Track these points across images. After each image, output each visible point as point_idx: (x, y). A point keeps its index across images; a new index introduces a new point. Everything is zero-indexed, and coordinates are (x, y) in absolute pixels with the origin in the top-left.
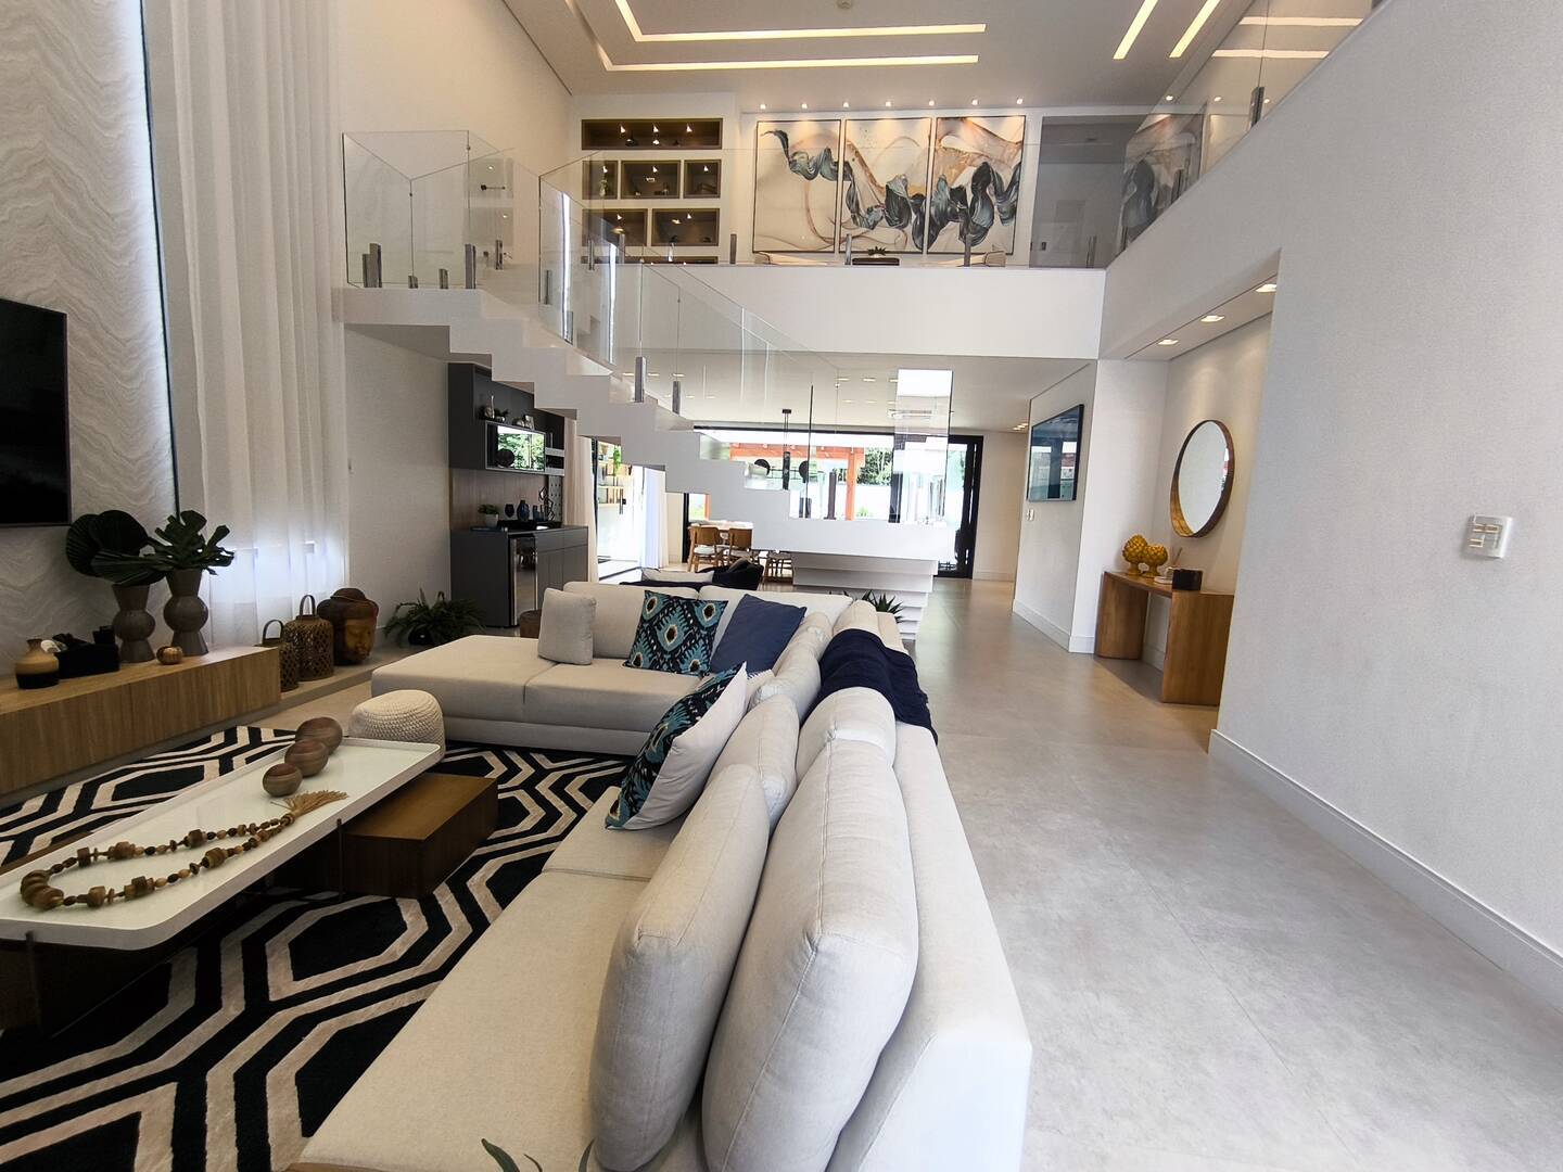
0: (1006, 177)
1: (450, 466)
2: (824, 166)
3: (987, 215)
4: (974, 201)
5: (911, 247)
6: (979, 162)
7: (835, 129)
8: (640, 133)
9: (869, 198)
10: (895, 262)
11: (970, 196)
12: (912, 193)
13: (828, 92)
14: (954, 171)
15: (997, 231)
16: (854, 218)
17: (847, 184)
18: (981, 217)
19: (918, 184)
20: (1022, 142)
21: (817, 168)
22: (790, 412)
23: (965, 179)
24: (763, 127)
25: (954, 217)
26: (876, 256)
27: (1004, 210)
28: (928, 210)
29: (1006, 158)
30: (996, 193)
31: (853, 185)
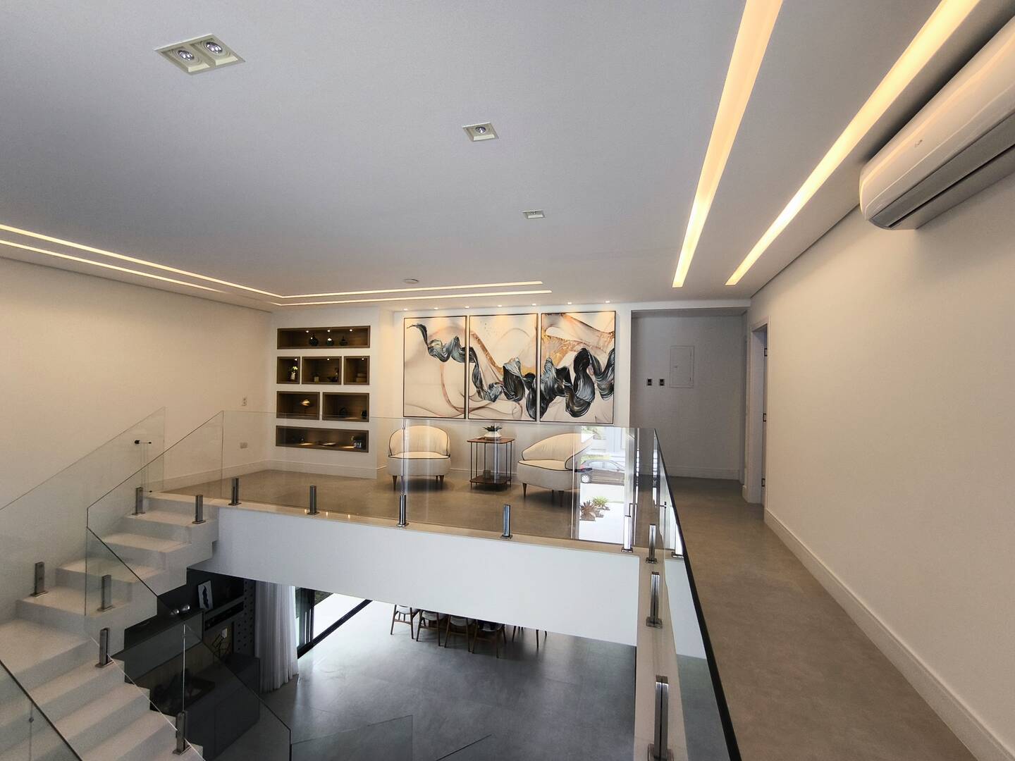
0: (603, 361)
2: (455, 351)
3: (589, 391)
4: (577, 379)
5: (526, 416)
6: (579, 348)
7: (462, 322)
9: (491, 377)
11: (573, 375)
12: (524, 372)
14: (558, 354)
15: (599, 405)
16: (479, 393)
17: (473, 365)
18: (583, 393)
19: (528, 366)
20: (615, 332)
21: (449, 353)
23: (568, 361)
24: (409, 322)
25: (561, 392)
27: (603, 386)
28: (540, 387)
29: (601, 344)
30: (595, 373)
31: (477, 366)
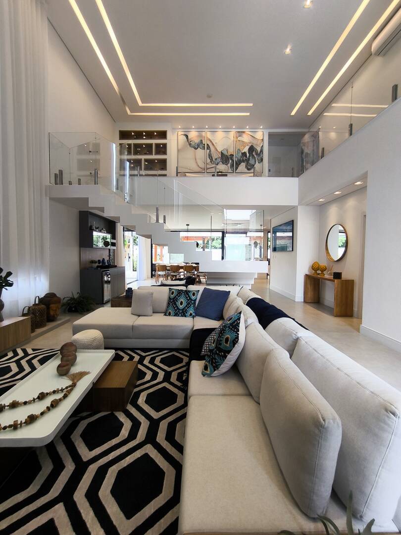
0: (259, 149)
1: (80, 247)
2: (200, 145)
3: (254, 161)
4: (249, 156)
5: (230, 171)
6: (250, 145)
7: (204, 134)
8: (139, 135)
9: (215, 155)
10: (226, 175)
11: (248, 155)
12: (229, 154)
13: (201, 123)
14: (242, 147)
15: (257, 166)
16: (211, 162)
17: (208, 151)
18: (252, 161)
19: (231, 151)
20: (263, 139)
21: (198, 146)
22: (189, 225)
23: (246, 150)
24: (180, 133)
25: (243, 161)
26: (219, 174)
27: (259, 159)
28: (235, 159)
29: (258, 144)
30: (256, 154)
31: (210, 151)
